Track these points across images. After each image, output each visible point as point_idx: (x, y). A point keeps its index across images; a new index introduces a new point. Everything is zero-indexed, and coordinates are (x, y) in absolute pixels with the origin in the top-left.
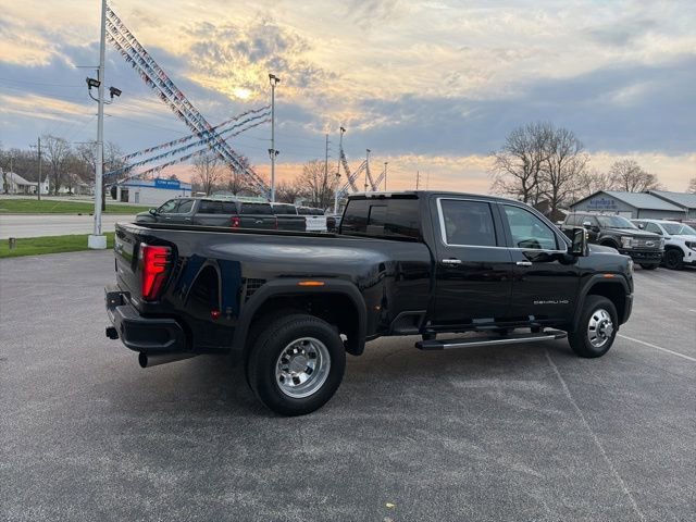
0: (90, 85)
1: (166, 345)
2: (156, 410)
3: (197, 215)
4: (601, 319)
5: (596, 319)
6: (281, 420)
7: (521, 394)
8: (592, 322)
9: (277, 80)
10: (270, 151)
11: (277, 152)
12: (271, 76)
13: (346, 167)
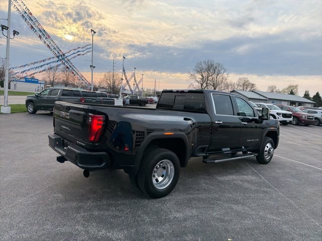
0: (3, 29)
2: (89, 199)
3: (61, 97)
4: (269, 147)
5: (267, 147)
6: (154, 200)
7: (248, 182)
8: (266, 149)
9: (95, 32)
10: (91, 66)
11: (94, 67)
12: (92, 30)
13: (125, 75)
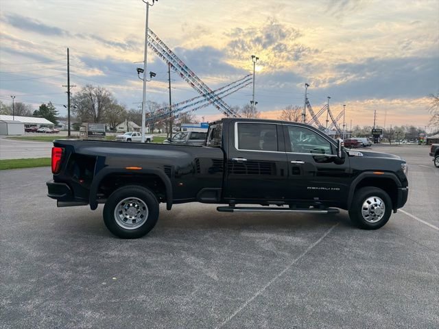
0: (139, 72)
1: (61, 196)
4: (373, 202)
5: (369, 203)
8: (366, 204)
10: (251, 102)
11: (256, 103)
12: (253, 57)
13: (310, 110)
